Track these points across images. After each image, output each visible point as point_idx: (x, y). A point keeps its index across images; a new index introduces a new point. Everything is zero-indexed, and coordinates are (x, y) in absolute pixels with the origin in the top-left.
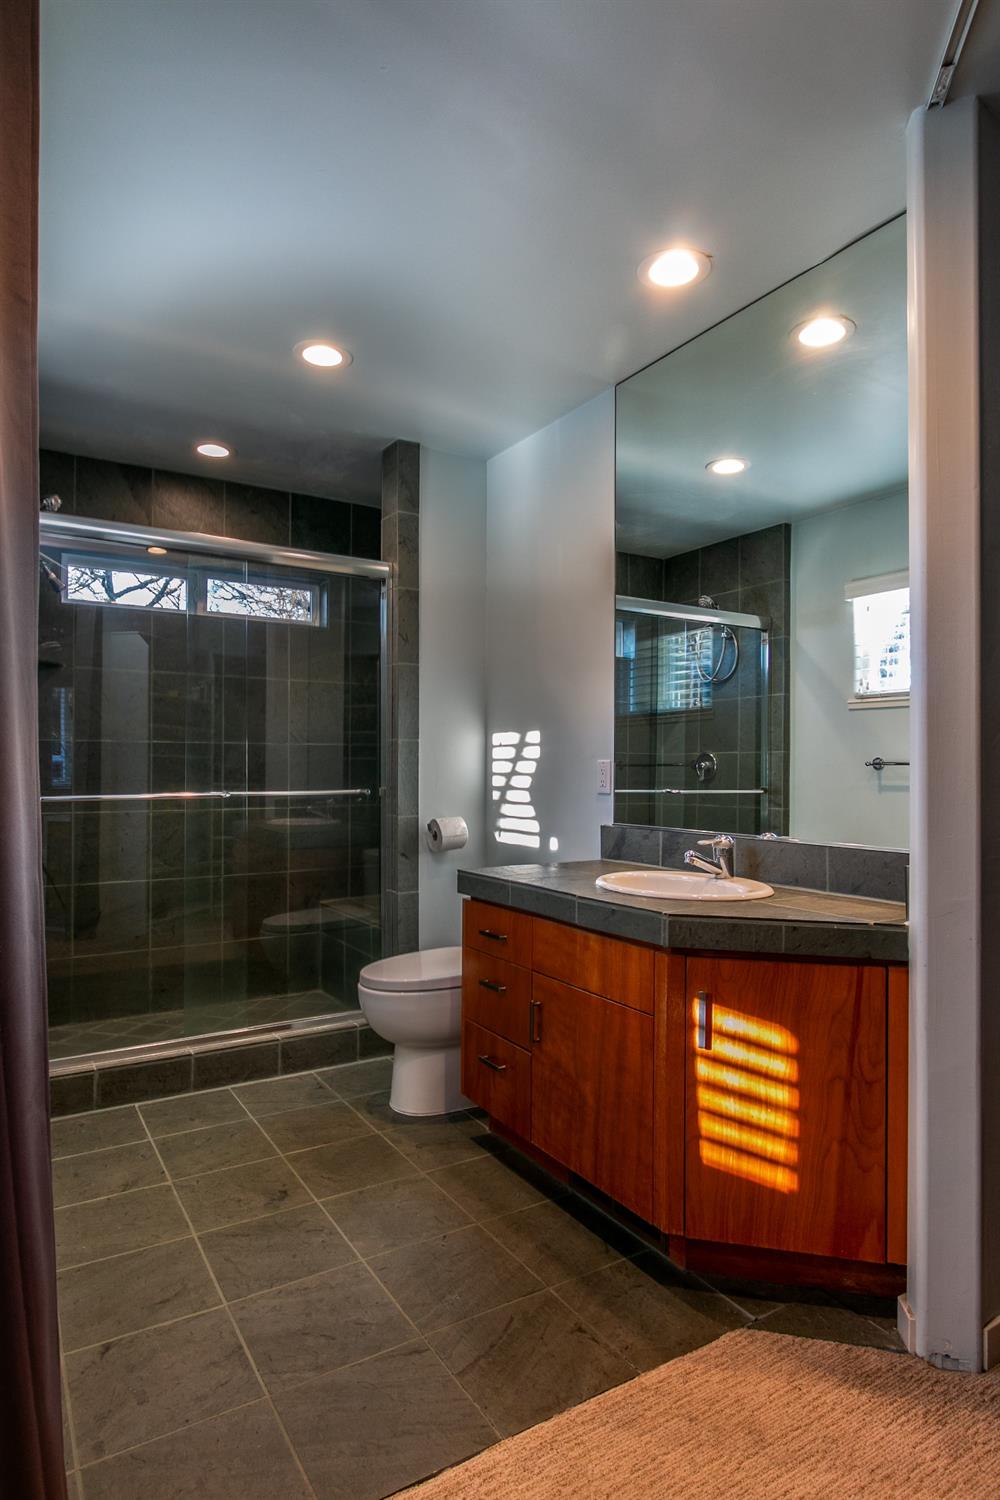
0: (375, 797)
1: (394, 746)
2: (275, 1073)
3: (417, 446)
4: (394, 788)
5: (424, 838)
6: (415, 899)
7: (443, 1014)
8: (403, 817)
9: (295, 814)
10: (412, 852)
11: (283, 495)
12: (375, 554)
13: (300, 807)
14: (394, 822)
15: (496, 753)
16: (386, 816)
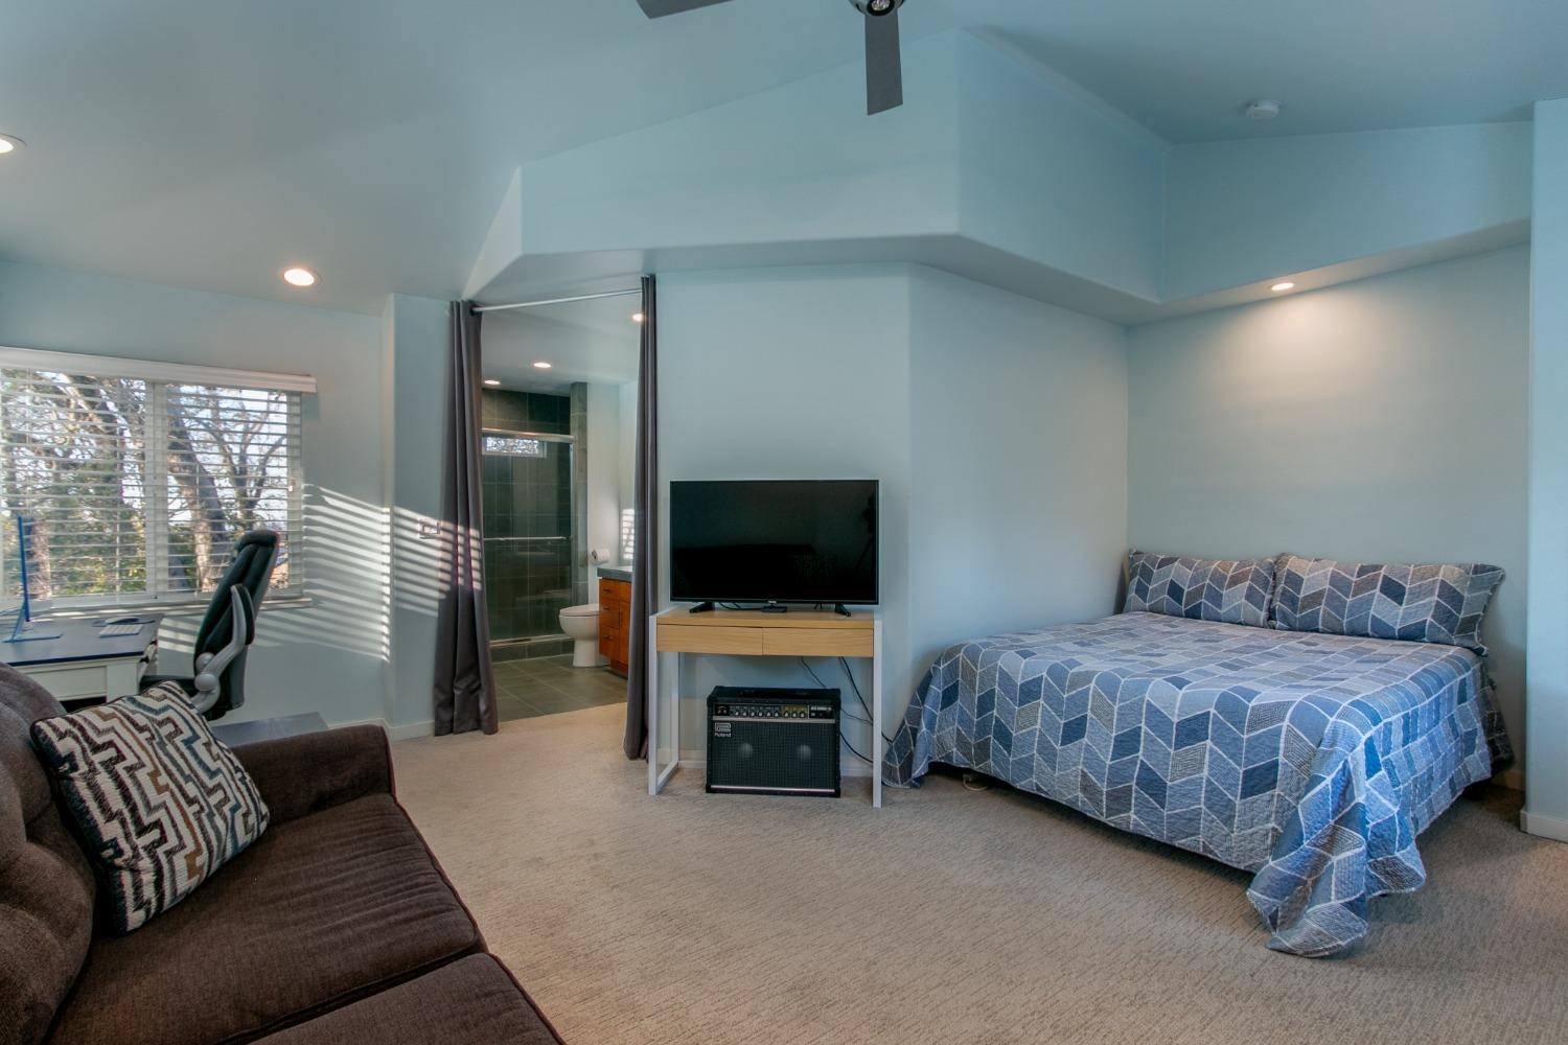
0: (569, 540)
1: (576, 518)
2: (525, 657)
3: (586, 384)
4: (576, 537)
5: (591, 558)
6: (586, 585)
7: (591, 625)
8: (580, 549)
9: (532, 549)
10: (585, 564)
11: (524, 394)
12: (568, 433)
13: (535, 546)
14: (577, 552)
15: (625, 518)
16: (573, 549)
